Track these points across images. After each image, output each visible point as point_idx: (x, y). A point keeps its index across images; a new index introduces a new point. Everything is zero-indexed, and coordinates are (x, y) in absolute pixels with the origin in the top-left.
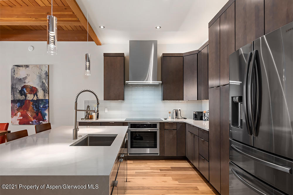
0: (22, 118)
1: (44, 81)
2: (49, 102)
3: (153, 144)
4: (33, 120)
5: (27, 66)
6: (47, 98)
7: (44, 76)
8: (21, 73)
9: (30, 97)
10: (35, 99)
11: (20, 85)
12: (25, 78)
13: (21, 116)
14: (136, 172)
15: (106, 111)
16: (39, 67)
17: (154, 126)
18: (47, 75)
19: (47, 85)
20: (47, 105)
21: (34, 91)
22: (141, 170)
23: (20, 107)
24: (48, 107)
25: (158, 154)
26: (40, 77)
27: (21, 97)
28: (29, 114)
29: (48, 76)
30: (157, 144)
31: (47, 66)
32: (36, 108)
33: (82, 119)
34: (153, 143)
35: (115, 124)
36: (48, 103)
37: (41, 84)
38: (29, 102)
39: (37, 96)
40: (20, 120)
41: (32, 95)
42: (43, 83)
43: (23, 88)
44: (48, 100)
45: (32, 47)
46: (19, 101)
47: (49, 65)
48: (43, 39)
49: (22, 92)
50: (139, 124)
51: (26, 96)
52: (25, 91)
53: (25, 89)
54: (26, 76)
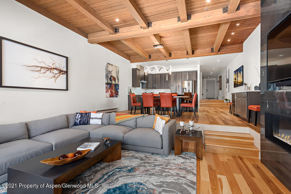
4: (115, 95)
5: (112, 65)
6: (118, 84)
8: (110, 68)
10: (115, 83)
13: (110, 92)
16: (116, 67)
20: (118, 87)
21: (114, 79)
23: (110, 87)
28: (113, 91)
32: (115, 88)
37: (117, 75)
38: (113, 85)
43: (111, 76)
46: (109, 84)
49: (110, 79)
51: (112, 82)
52: (112, 79)
54: (112, 70)
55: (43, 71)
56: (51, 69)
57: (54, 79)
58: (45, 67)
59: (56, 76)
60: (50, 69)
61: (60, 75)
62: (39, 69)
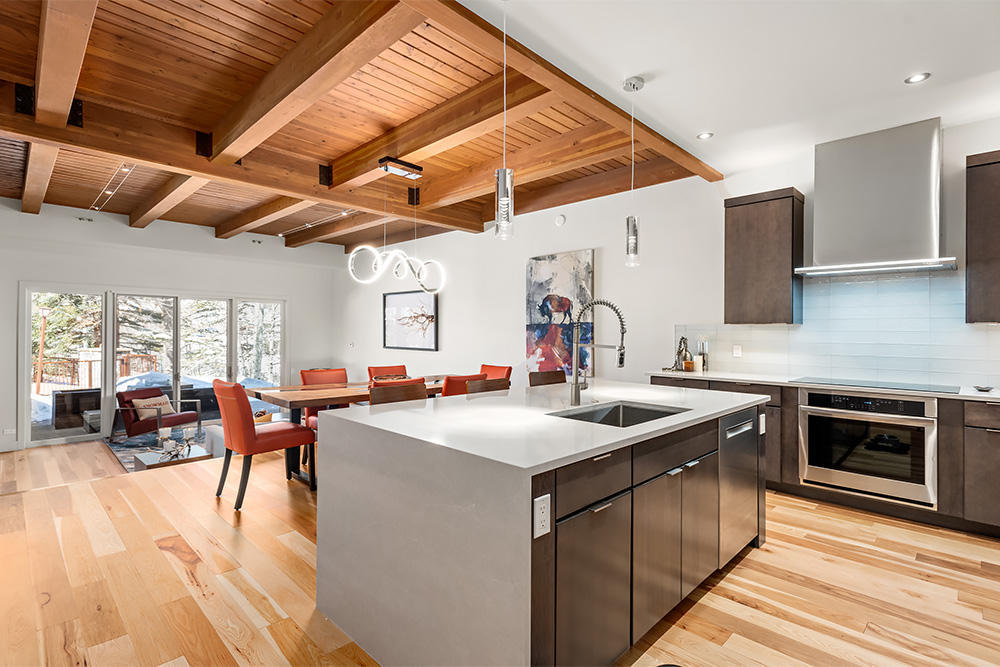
0: (543, 359)
1: (584, 285)
2: (593, 328)
3: (909, 467)
4: (563, 365)
5: (553, 257)
6: (589, 320)
7: (583, 273)
8: (544, 272)
9: (558, 318)
10: (567, 322)
11: (541, 295)
12: (549, 282)
13: (543, 355)
14: (808, 536)
15: (738, 353)
16: (574, 256)
17: (916, 408)
18: (591, 271)
19: (589, 293)
20: (589, 335)
21: (564, 306)
22: (831, 534)
23: (541, 338)
24: (592, 338)
25: (931, 505)
26: (576, 277)
27: (542, 318)
28: (556, 352)
29: (593, 272)
30: (924, 471)
31: (590, 251)
32: (568, 340)
33: (664, 369)
34: (905, 463)
35: (753, 388)
36: (593, 331)
37: (577, 291)
38: (556, 329)
39: (570, 316)
40: (541, 363)
41: (562, 315)
42: (582, 289)
43: (545, 300)
44: (592, 323)
45: (562, 218)
46: (539, 326)
47: (593, 251)
48: (583, 197)
49: (544, 310)
50: (842, 396)
51: (550, 317)
52: (550, 307)
53: (548, 304)
54: (551, 276)
59: (424, 327)
60: (416, 318)
61: (428, 324)
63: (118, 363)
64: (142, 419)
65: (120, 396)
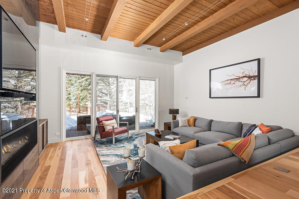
55: (233, 82)
56: (240, 78)
57: (244, 87)
58: (234, 79)
59: (246, 84)
60: (238, 79)
61: (250, 82)
62: (229, 82)
63: (97, 108)
64: (106, 130)
65: (98, 119)
